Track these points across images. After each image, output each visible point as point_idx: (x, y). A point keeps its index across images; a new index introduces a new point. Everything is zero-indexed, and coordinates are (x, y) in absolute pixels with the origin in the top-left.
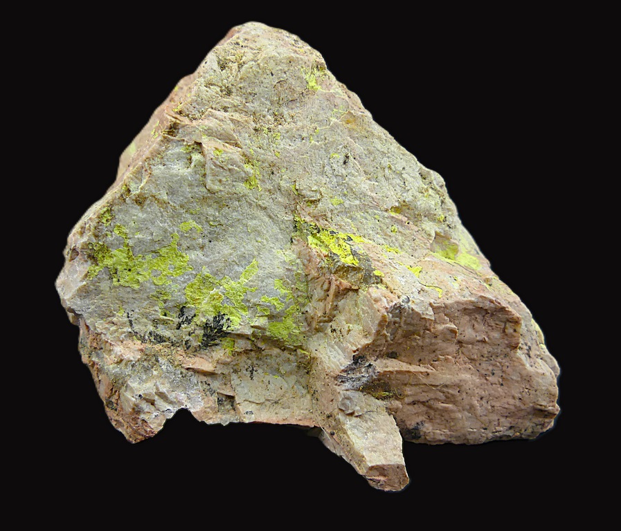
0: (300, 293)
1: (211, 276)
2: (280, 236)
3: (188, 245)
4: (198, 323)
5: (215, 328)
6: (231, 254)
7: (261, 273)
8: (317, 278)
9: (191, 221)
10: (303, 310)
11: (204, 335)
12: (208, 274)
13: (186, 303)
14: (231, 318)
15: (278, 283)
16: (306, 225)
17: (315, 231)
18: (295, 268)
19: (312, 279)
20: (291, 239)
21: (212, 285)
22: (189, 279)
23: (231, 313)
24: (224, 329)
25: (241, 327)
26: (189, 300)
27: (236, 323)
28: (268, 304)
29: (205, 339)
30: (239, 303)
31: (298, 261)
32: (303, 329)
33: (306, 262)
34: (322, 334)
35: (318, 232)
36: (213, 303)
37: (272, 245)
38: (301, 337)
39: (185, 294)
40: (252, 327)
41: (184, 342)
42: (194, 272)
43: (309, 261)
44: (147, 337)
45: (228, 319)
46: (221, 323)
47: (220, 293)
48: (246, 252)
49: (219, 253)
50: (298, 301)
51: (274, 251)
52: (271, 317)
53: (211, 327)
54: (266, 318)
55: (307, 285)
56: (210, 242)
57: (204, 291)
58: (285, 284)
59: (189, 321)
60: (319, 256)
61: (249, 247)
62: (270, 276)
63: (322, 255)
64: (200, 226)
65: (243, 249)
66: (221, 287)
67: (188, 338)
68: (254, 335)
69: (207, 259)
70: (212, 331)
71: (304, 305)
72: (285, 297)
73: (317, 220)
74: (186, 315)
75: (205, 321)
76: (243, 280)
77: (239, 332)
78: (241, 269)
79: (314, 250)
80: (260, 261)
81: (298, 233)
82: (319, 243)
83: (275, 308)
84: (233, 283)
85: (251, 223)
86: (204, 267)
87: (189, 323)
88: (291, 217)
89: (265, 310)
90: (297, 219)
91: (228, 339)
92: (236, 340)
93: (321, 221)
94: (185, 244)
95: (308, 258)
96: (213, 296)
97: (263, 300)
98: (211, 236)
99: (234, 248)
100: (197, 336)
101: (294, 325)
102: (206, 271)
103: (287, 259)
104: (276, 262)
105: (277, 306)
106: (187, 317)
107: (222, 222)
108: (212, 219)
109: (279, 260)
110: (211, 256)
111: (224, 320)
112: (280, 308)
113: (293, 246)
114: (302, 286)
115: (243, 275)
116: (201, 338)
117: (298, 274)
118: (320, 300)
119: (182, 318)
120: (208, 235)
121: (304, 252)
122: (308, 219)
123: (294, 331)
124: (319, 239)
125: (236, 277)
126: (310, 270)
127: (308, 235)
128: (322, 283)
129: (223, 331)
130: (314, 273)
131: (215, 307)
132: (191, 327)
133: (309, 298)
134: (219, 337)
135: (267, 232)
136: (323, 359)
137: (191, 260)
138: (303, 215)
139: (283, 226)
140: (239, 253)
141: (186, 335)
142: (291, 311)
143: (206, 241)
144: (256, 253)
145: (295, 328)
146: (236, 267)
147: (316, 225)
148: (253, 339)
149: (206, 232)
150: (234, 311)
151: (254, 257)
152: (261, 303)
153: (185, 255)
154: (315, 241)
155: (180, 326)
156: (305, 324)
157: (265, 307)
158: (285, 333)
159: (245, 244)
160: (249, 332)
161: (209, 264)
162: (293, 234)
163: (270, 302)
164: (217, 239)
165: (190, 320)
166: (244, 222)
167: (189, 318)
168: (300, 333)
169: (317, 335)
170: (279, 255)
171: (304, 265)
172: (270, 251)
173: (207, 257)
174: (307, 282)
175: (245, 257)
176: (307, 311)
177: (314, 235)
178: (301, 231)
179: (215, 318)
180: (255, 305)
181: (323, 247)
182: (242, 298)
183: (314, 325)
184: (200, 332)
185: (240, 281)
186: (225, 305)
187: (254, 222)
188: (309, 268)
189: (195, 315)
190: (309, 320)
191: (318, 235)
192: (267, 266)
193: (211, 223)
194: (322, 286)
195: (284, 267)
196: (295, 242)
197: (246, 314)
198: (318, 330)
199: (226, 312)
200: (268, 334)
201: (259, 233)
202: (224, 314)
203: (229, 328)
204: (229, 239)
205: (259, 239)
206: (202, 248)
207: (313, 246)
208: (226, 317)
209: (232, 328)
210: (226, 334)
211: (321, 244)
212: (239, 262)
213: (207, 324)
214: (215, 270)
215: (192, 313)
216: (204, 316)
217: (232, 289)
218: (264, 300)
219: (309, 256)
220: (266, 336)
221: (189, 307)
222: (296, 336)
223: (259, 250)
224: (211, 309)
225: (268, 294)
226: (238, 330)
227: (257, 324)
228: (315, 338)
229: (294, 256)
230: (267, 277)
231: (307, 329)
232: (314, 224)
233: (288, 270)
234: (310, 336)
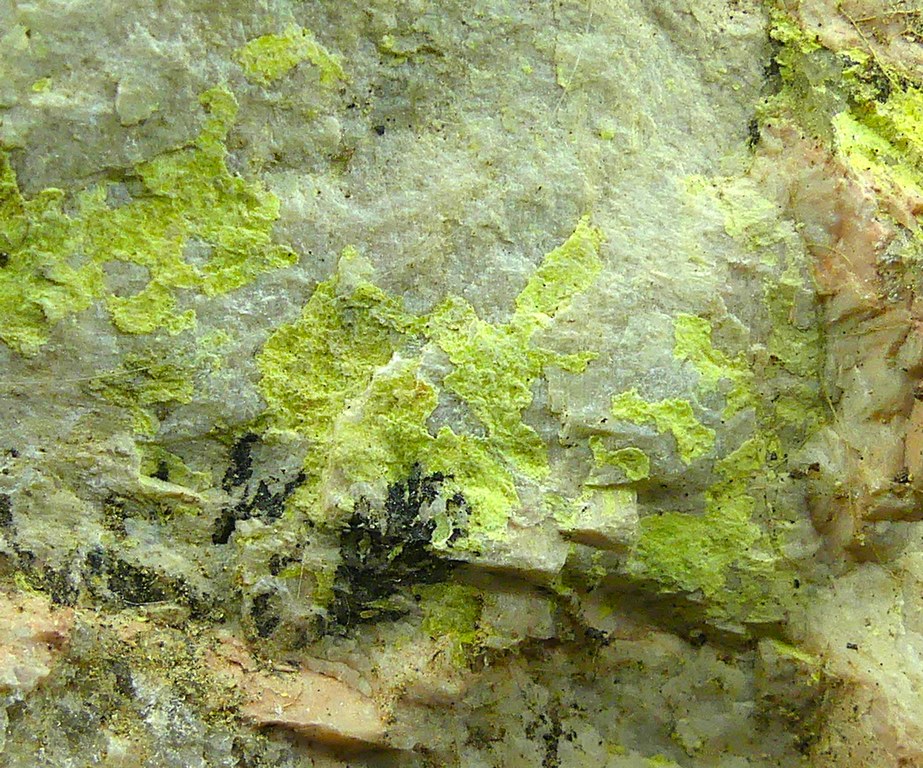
0: (786, 383)
1: (380, 294)
2: (703, 112)
3: (278, 145)
4: (317, 513)
5: (395, 541)
6: (475, 193)
7: (613, 283)
8: (875, 314)
9: (294, 30)
10: (796, 458)
11: (342, 572)
12: (368, 287)
13: (261, 420)
14: (472, 493)
15: (689, 332)
16: (824, 62)
17: (867, 93)
18: (768, 263)
19: (844, 318)
20: (753, 126)
21: (385, 338)
22: (278, 309)
23: (472, 471)
24: (439, 543)
25: (512, 536)
26: (275, 404)
27: (490, 519)
28: (643, 431)
29: (346, 589)
30: (511, 423)
31: (785, 231)
32: (792, 550)
33: (822, 237)
34: (878, 573)
35: (883, 96)
36: (390, 420)
37: (666, 154)
38: (782, 585)
39: (257, 379)
40: (567, 536)
41: (248, 605)
42: (302, 276)
43: (838, 231)
44: (76, 578)
45: (458, 500)
46: (426, 513)
47: (421, 378)
48: (548, 186)
49: (420, 185)
50: (777, 419)
51: (674, 180)
52: (655, 493)
53: (375, 533)
54: (630, 496)
55: (821, 343)
56: (380, 131)
57: (349, 364)
58: (722, 337)
59: (271, 505)
60: (887, 208)
61: (562, 160)
62: (656, 298)
63: (901, 205)
64: (336, 58)
65: (532, 171)
66: (429, 349)
67: (264, 582)
68: (572, 573)
69: (364, 216)
70: (377, 551)
71: (799, 437)
72: (718, 397)
73: (880, 39)
74: (260, 474)
75: (347, 503)
76: (531, 316)
77: (504, 560)
78: (516, 264)
79: (863, 182)
80: (611, 229)
81: (784, 99)
82: (883, 146)
83: (675, 450)
84: (485, 333)
85: (574, 47)
86: (350, 252)
87: (273, 515)
88: (755, 25)
89: (628, 458)
90: (784, 31)
91: (453, 591)
92: (488, 597)
93: (896, 43)
94: (265, 138)
95: (832, 218)
96: (388, 388)
97: (622, 412)
98: (386, 105)
99: (494, 166)
100: (311, 575)
101: (755, 530)
102: (358, 271)
103: (735, 223)
104: (685, 236)
105: (686, 439)
106: (263, 486)
107: (440, 39)
108: (390, 21)
109: (699, 226)
110: (385, 201)
111: (440, 504)
112: (695, 448)
113: (763, 162)
114: (796, 350)
115: (528, 293)
116: (325, 584)
117: (783, 291)
118: (881, 416)
119: (239, 491)
120: (373, 99)
121: (815, 189)
122: (836, 32)
123: (755, 556)
124: (885, 129)
125: (500, 300)
126: (841, 275)
127: (832, 108)
128: (896, 337)
129: (433, 556)
130: (858, 290)
131: (397, 441)
132: (284, 534)
133: (827, 403)
134: (409, 580)
135: (647, 89)
136: (887, 690)
137: (290, 219)
138: (814, 14)
139: (717, 65)
140: (513, 187)
141: (257, 569)
142: (744, 466)
143: (362, 128)
144: (591, 190)
145: (758, 544)
146: (499, 256)
147: (871, 64)
148: (565, 592)
149: (362, 85)
150: (484, 460)
151: (582, 208)
152: (611, 426)
153: (260, 195)
154: (867, 138)
155: (231, 527)
156: (804, 525)
157: (627, 447)
158: (711, 565)
159: (540, 144)
160: (547, 557)
161: (371, 239)
162: (760, 104)
163: (651, 421)
164: (411, 119)
165: (277, 500)
166: (542, 39)
167: (276, 489)
168: (778, 566)
169: (854, 577)
170: (697, 201)
171: (811, 250)
172: (657, 182)
173: (364, 201)
174: (823, 329)
175: (541, 207)
176: (815, 467)
177: (861, 111)
178: (800, 86)
179: (395, 491)
180: (585, 434)
181: (901, 166)
182: (525, 398)
183: (848, 528)
184: (323, 558)
185: (514, 319)
186: (446, 431)
187: (588, 40)
188: (837, 266)
189: (301, 479)
190: (824, 505)
191: (881, 110)
192: (639, 252)
193: (389, 42)
194: (894, 351)
195: (721, 260)
196: (770, 141)
197: (541, 476)
198: (861, 555)
199: (448, 463)
200: (633, 567)
201: (607, 95)
202: (438, 477)
203: (461, 542)
204: (469, 119)
205: (609, 126)
206: (342, 158)
207: (857, 163)
208: (446, 490)
209: (475, 540)
210: (444, 570)
211: (895, 154)
212: (514, 229)
213: (355, 520)
214: (399, 265)
215: (289, 467)
216: (346, 482)
217: (481, 356)
218: (624, 410)
219: (840, 207)
220: (627, 577)
221: (274, 440)
222: (760, 578)
223: (606, 176)
224: (380, 451)
225: (645, 381)
226: (503, 549)
227: (589, 523)
228: (846, 587)
229: (765, 208)
230: (645, 305)
231: (813, 547)
232: (862, 58)
233: (739, 271)
234: (824, 582)
